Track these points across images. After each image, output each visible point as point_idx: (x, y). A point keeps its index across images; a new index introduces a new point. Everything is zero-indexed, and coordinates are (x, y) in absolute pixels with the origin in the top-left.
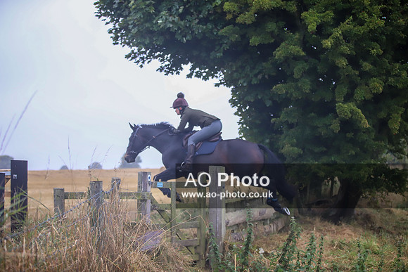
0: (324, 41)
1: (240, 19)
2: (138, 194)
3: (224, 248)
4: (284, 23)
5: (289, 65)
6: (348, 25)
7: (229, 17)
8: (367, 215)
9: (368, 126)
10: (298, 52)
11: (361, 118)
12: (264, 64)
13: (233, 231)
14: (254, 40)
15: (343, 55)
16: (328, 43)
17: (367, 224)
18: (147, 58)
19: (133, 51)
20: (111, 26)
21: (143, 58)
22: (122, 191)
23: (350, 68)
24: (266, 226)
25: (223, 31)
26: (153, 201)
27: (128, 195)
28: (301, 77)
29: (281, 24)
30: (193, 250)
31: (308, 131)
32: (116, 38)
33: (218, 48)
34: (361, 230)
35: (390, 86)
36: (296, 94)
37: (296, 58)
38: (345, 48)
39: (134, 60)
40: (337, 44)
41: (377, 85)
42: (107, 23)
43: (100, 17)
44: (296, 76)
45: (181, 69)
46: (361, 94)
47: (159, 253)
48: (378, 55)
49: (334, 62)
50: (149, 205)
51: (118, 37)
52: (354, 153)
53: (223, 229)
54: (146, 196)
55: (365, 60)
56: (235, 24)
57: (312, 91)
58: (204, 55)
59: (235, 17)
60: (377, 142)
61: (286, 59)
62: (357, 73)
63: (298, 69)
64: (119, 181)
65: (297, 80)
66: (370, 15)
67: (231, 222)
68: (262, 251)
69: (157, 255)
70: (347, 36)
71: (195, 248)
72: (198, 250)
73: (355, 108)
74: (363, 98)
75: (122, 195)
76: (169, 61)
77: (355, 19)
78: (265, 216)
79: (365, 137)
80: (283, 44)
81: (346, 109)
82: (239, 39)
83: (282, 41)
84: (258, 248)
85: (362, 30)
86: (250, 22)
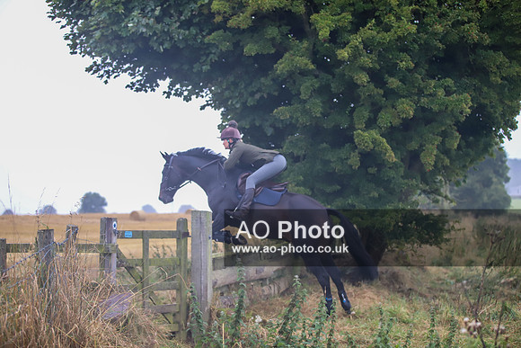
0: (339, 52)
1: (232, 23)
2: (99, 246)
3: (211, 316)
4: (289, 28)
5: (294, 82)
6: (369, 31)
7: (218, 19)
8: (394, 273)
9: (395, 160)
10: (306, 64)
11: (386, 150)
12: (263, 80)
13: (222, 294)
14: (250, 49)
15: (363, 68)
16: (344, 54)
17: (394, 284)
18: (113, 72)
19: (95, 62)
20: (68, 30)
21: (108, 72)
22: (80, 242)
23: (372, 86)
24: (264, 288)
25: (211, 37)
26: (119, 255)
27: (88, 247)
28: (310, 97)
29: (285, 29)
30: (171, 318)
31: (319, 167)
32: (73, 47)
33: (204, 58)
34: (386, 293)
35: (423, 109)
36: (303, 120)
37: (304, 73)
38: (366, 60)
39: (97, 75)
40: (355, 55)
41: (407, 108)
42: (63, 27)
43: (53, 18)
44: (303, 96)
45: (158, 85)
46: (386, 118)
47: (127, 322)
48: (408, 70)
49: (352, 78)
50: (114, 260)
51: (77, 44)
52: (376, 195)
53: (210, 291)
54: (111, 249)
55: (392, 75)
56: (226, 29)
57: (324, 115)
58: (186, 67)
59: (226, 20)
60: (406, 181)
61: (291, 74)
62: (381, 92)
63: (306, 87)
64: (75, 230)
65: (305, 101)
66: (398, 18)
67: (219, 282)
68: (259, 319)
69: (125, 325)
70: (368, 45)
71: (174, 315)
72: (178, 318)
73: (378, 137)
74: (389, 124)
75: (80, 248)
76: (141, 75)
77: (379, 23)
78: (263, 275)
79: (392, 174)
80: (287, 55)
81: (367, 137)
82: (231, 48)
83: (286, 50)
84: (254, 315)
85: (388, 37)
86: (246, 27)
